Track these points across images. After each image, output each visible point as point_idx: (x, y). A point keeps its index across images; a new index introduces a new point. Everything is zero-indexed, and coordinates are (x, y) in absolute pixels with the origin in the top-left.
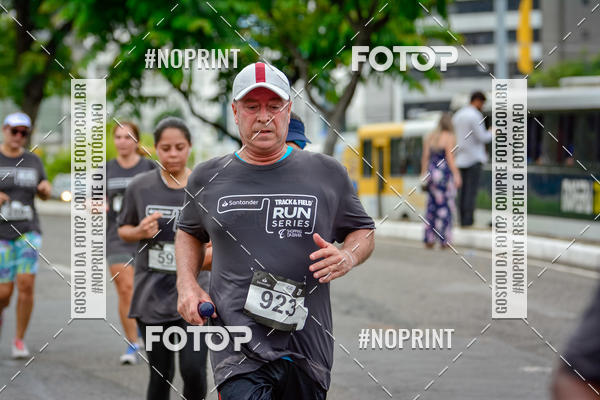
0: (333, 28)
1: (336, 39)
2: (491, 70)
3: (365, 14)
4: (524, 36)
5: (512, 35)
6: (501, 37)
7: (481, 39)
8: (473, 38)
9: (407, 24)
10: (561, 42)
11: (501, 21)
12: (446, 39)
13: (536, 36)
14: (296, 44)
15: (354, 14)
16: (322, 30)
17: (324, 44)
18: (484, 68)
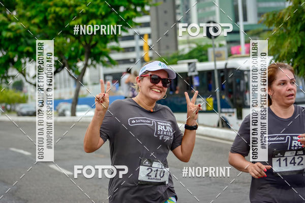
0: (77, 48)
1: (78, 52)
2: (134, 61)
3: (88, 42)
4: (146, 48)
5: (142, 48)
6: (138, 49)
7: (131, 50)
8: (127, 50)
9: (103, 45)
10: (159, 50)
11: (137, 43)
12: (118, 50)
13: (150, 48)
14: (63, 54)
15: (84, 43)
16: (73, 49)
17: (73, 54)
18: (132, 61)
